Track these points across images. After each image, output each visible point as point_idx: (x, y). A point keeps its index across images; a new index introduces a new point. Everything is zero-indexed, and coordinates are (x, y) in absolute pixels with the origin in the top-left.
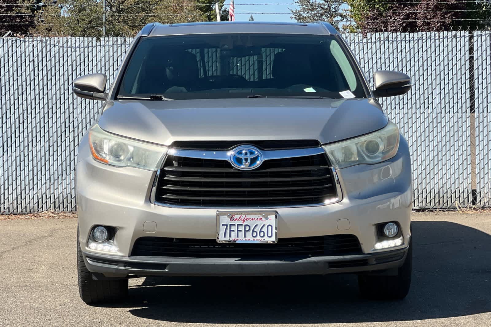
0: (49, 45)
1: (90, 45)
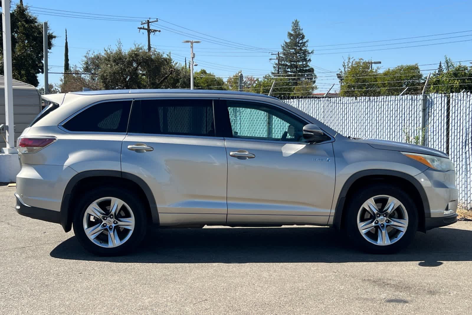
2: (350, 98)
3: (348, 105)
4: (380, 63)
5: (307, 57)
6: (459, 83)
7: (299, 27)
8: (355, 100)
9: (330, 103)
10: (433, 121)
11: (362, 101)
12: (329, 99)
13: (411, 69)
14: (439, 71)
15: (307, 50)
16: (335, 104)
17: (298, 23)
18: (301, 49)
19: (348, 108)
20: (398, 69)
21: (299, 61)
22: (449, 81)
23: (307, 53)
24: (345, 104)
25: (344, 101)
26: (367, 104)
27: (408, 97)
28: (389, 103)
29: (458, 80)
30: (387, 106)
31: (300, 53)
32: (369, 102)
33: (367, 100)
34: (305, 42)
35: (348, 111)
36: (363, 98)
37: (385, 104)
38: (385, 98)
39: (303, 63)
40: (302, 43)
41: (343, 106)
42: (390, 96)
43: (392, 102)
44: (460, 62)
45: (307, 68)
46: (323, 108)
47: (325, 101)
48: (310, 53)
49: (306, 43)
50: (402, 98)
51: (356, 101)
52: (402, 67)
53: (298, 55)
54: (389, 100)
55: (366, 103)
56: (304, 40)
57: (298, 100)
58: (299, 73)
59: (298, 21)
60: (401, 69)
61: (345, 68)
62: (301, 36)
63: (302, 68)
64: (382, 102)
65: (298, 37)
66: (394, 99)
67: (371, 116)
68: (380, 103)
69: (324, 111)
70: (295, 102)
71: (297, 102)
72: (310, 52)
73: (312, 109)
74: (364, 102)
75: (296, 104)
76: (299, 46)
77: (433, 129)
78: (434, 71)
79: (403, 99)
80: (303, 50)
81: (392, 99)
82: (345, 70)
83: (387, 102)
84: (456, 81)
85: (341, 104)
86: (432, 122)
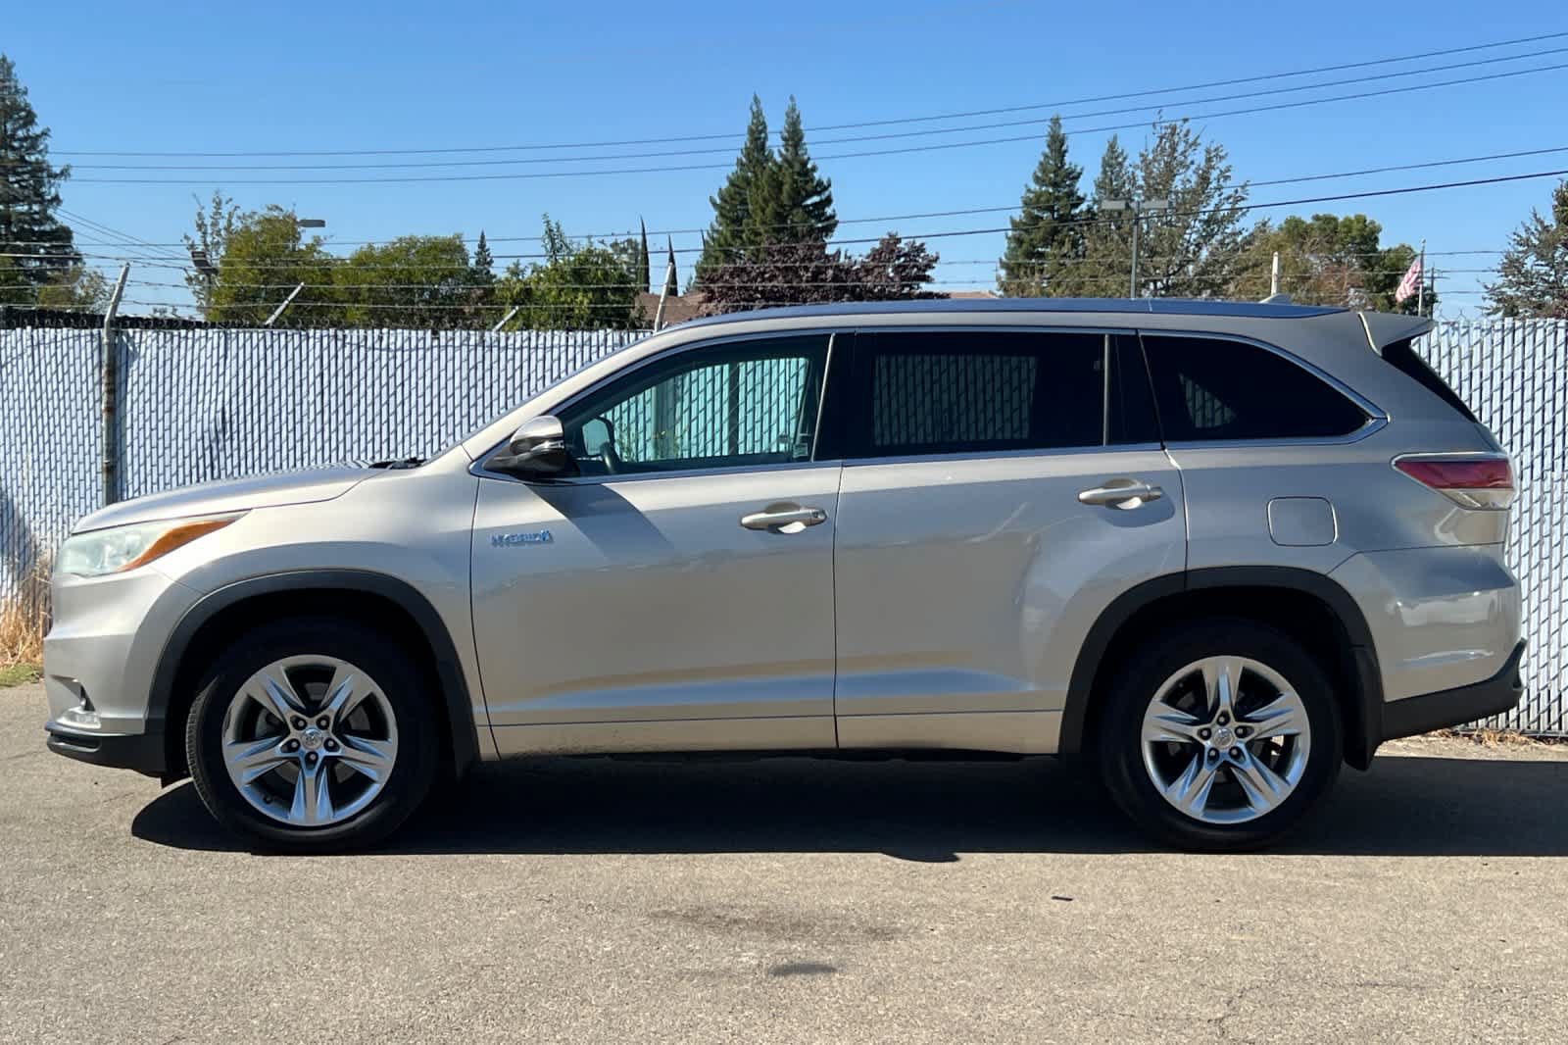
0: (348, 346)
1: (421, 345)
2: (413, 333)
3: (406, 354)
4: (321, 224)
5: (44, 190)
6: (591, 302)
7: (12, 83)
8: (432, 339)
9: (344, 346)
10: (687, 413)
11: (457, 343)
12: (340, 334)
13: (443, 251)
14: (477, 263)
15: (44, 165)
16: (362, 350)
17: (9, 68)
18: (22, 159)
19: (406, 365)
20: (400, 250)
21: (16, 200)
22: (560, 295)
23: (45, 174)
24: (396, 351)
25: (392, 340)
26: (472, 353)
27: (610, 337)
28: (548, 355)
29: (585, 291)
30: (540, 364)
31: (18, 174)
32: (480, 349)
33: (472, 342)
34: (38, 137)
35: (406, 376)
36: (459, 335)
37: (533, 356)
38: (533, 339)
39: (31, 208)
40: (25, 139)
41: (388, 359)
42: (549, 333)
43: (556, 350)
44: (589, 237)
45: (47, 227)
46: (318, 362)
47: (325, 340)
48: (55, 176)
49: (41, 140)
50: (590, 339)
51: (436, 343)
52: (412, 242)
53: (12, 179)
54: (548, 344)
55: (469, 351)
56: (35, 130)
57: (225, 333)
58: (18, 243)
59: (9, 60)
60: (407, 247)
61: (205, 233)
62: (23, 114)
63: (26, 226)
64: (525, 351)
65: (11, 118)
66: (563, 342)
67: (487, 393)
68: (518, 354)
69: (322, 374)
70: (212, 338)
71: (219, 338)
72: (57, 170)
73: (276, 364)
74: (465, 348)
75: (215, 345)
76: (13, 149)
77: (690, 438)
78: (515, 260)
79: (594, 342)
80: (30, 163)
81: (556, 342)
82: (205, 242)
83: (540, 352)
84: (580, 294)
85: (381, 350)
86: (686, 416)
